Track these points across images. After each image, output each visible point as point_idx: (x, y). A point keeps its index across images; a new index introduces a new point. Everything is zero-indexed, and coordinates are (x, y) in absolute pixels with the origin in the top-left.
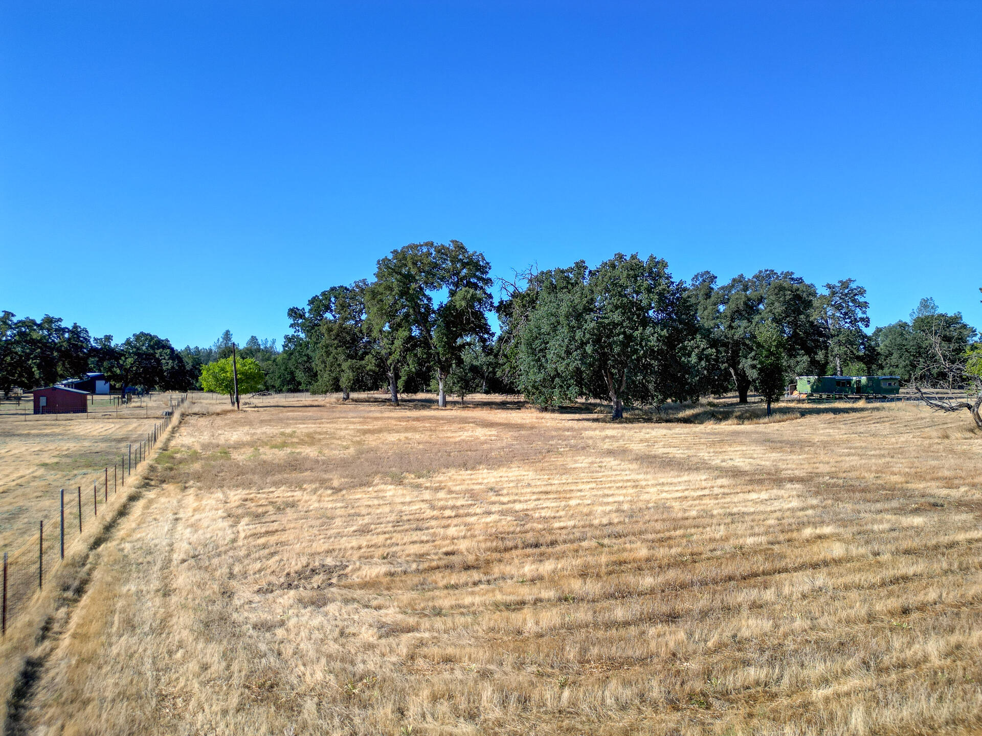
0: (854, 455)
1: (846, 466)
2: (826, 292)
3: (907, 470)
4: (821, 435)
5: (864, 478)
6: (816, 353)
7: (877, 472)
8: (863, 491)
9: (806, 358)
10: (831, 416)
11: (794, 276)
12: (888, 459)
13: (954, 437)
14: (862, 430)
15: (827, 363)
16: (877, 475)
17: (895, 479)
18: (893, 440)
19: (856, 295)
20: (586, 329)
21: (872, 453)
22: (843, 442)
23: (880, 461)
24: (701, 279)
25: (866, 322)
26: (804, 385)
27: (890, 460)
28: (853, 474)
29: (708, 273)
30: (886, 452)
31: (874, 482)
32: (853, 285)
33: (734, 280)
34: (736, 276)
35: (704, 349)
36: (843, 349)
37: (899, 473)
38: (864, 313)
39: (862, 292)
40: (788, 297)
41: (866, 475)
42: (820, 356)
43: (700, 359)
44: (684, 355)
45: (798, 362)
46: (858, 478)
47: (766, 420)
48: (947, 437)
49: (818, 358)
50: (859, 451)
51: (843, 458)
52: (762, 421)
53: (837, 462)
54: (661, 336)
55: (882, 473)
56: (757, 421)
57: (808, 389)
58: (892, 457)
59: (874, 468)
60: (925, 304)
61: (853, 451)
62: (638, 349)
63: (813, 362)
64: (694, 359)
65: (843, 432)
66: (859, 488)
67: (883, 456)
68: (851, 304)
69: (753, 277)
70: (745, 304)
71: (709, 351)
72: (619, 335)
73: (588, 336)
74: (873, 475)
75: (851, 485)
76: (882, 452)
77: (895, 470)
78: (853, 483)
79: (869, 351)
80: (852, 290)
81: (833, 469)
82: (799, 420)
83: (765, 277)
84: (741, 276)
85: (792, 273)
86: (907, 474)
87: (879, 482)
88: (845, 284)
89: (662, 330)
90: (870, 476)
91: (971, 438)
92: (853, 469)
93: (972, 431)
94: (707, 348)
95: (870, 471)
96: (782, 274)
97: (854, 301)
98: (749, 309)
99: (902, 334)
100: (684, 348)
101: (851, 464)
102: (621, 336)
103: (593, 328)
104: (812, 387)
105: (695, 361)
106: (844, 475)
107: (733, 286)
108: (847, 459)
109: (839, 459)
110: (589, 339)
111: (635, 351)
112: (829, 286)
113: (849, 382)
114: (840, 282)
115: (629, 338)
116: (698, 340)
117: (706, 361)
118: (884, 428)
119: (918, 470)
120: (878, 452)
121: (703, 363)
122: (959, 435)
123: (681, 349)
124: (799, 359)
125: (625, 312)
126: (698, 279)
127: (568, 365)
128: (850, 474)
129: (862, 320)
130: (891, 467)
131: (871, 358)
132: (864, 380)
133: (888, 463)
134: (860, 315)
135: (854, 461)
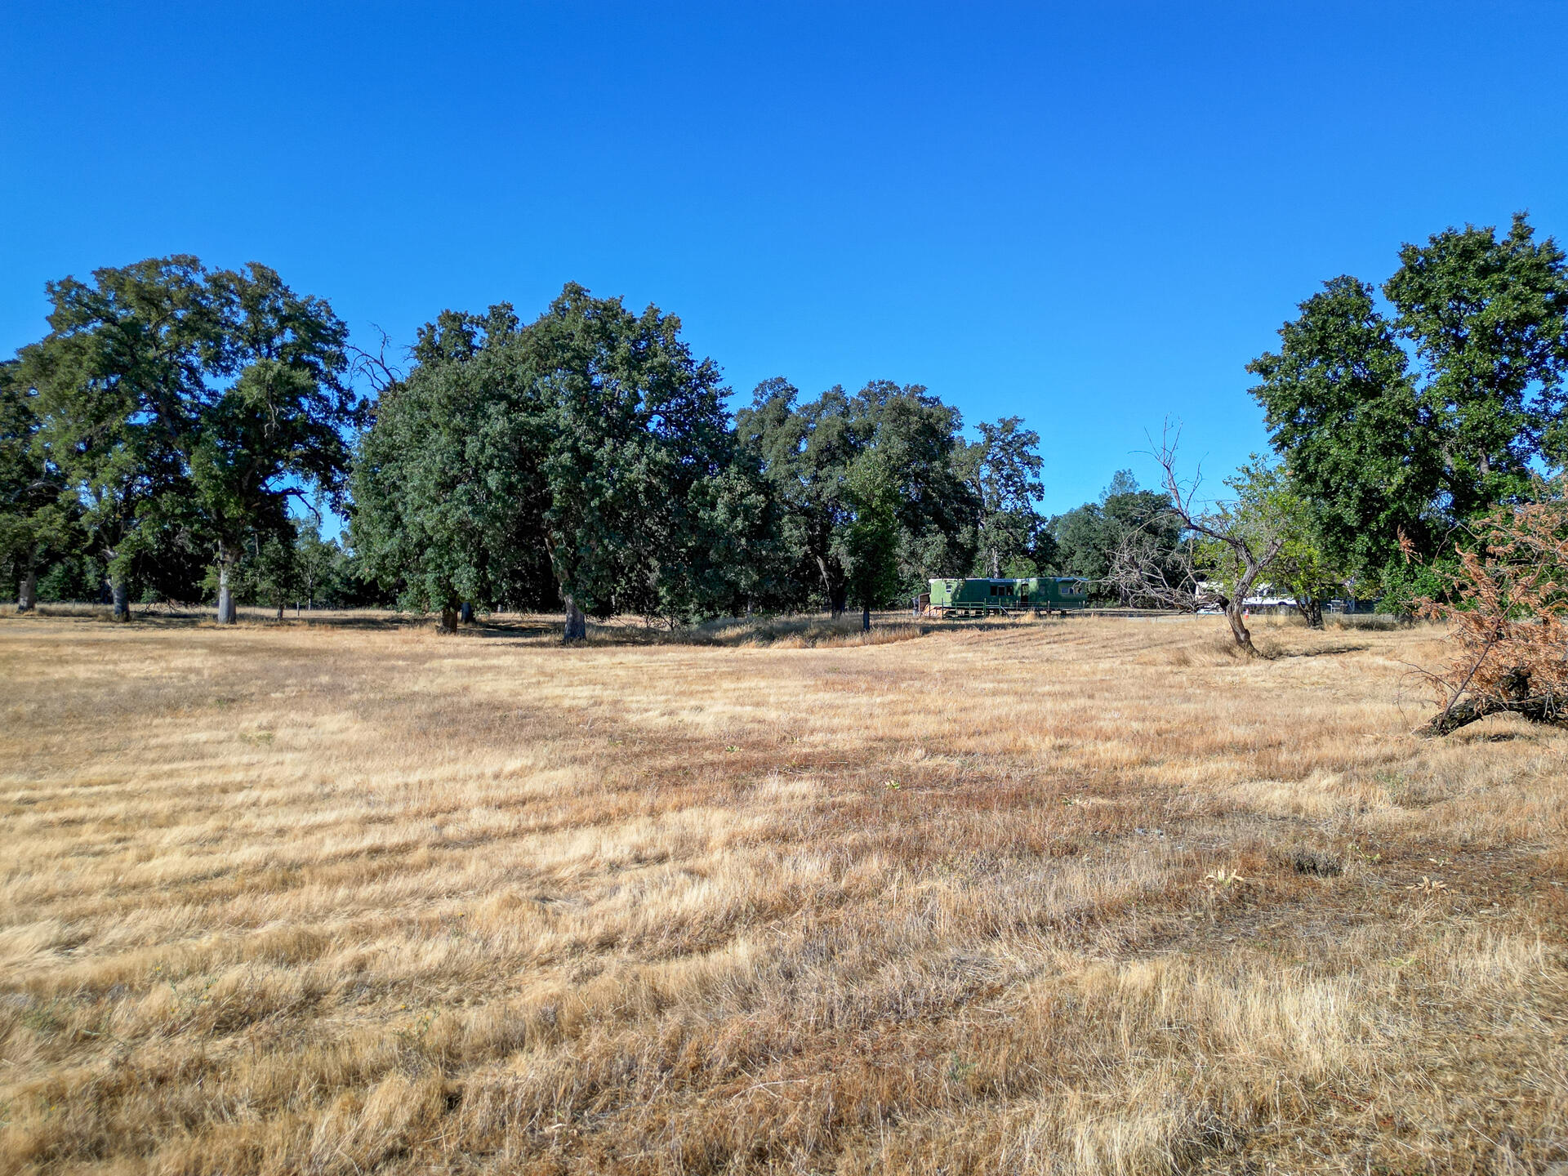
0: (1007, 693)
1: (979, 718)
2: (980, 438)
3: (1136, 726)
4: (949, 661)
5: (1024, 751)
6: (958, 531)
7: (1059, 733)
8: (1018, 799)
9: (941, 538)
10: (977, 632)
11: (926, 395)
12: (1082, 702)
13: (1197, 663)
14: (1027, 654)
15: (975, 549)
16: (1059, 742)
17: (1109, 751)
18: (1086, 667)
19: (1024, 444)
20: (487, 435)
21: (1047, 688)
22: (987, 671)
23: (1064, 705)
24: (770, 392)
25: (1039, 491)
26: (941, 591)
27: (1089, 703)
28: (995, 742)
29: (783, 381)
30: (1076, 688)
31: (1053, 763)
32: (1021, 429)
33: (826, 395)
34: (829, 389)
35: (742, 496)
36: (1004, 534)
37: (1118, 734)
38: (1036, 475)
39: (1033, 439)
40: (914, 427)
41: (1031, 741)
42: (964, 536)
43: (733, 513)
44: (703, 505)
45: (927, 544)
46: (1006, 752)
47: (858, 639)
48: (1186, 662)
49: (960, 538)
50: (1019, 687)
51: (979, 700)
52: (848, 641)
53: (963, 710)
54: (656, 463)
55: (1073, 734)
56: (841, 641)
57: (948, 600)
58: (1091, 697)
59: (1050, 722)
60: (1121, 478)
61: (1004, 686)
62: (602, 486)
63: (953, 545)
64: (721, 514)
65: (992, 656)
66: (1006, 788)
67: (1070, 695)
68: (1016, 459)
69: (860, 394)
70: (841, 435)
71: (753, 499)
72: (561, 451)
73: (490, 450)
74: (1050, 741)
75: (984, 778)
76: (1068, 688)
77: (1107, 725)
78: (990, 769)
79: (1042, 540)
80: (1019, 436)
81: (947, 727)
82: (917, 640)
83: (877, 393)
84: (838, 389)
85: (924, 389)
86: (1138, 738)
87: (1068, 762)
88: (1008, 426)
89: (657, 450)
90: (1041, 745)
91: (1228, 664)
92: (998, 725)
93: (1228, 650)
94: (749, 493)
95: (1043, 731)
96: (906, 389)
97: (1021, 454)
98: (846, 446)
99: (1088, 522)
100: (703, 491)
101: (996, 713)
102: (566, 455)
103: (502, 434)
104: (953, 597)
105: (723, 517)
106: (971, 743)
107: (823, 406)
108: (988, 701)
109: (969, 702)
110: (492, 457)
111: (597, 491)
112: (984, 428)
113: (1010, 587)
114: (1001, 421)
115: (585, 462)
116: (732, 476)
117: (746, 519)
118: (1067, 651)
119: (1163, 725)
120: (1057, 688)
121: (739, 523)
122: (1206, 658)
123: (696, 493)
124: (929, 538)
125: (582, 409)
126: (764, 392)
127: (444, 515)
128: (987, 741)
129: (1033, 487)
130: (1092, 719)
131: (1045, 554)
132: (1033, 583)
133: (1084, 710)
134: (1030, 479)
135: (1006, 706)
